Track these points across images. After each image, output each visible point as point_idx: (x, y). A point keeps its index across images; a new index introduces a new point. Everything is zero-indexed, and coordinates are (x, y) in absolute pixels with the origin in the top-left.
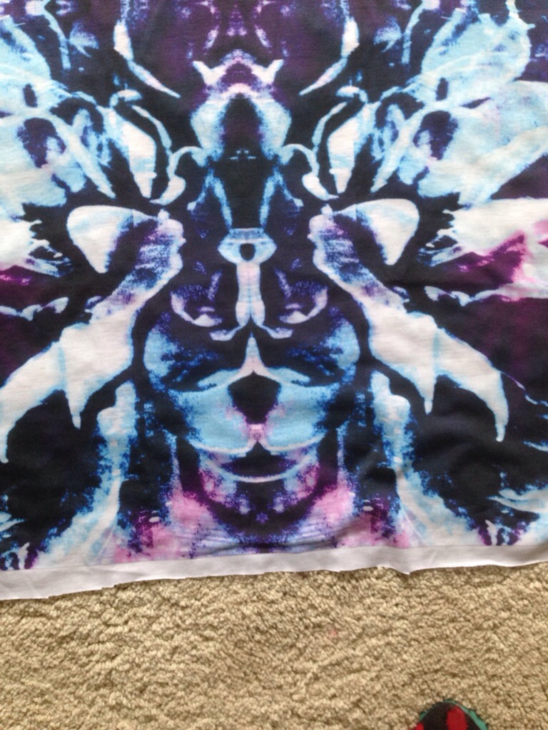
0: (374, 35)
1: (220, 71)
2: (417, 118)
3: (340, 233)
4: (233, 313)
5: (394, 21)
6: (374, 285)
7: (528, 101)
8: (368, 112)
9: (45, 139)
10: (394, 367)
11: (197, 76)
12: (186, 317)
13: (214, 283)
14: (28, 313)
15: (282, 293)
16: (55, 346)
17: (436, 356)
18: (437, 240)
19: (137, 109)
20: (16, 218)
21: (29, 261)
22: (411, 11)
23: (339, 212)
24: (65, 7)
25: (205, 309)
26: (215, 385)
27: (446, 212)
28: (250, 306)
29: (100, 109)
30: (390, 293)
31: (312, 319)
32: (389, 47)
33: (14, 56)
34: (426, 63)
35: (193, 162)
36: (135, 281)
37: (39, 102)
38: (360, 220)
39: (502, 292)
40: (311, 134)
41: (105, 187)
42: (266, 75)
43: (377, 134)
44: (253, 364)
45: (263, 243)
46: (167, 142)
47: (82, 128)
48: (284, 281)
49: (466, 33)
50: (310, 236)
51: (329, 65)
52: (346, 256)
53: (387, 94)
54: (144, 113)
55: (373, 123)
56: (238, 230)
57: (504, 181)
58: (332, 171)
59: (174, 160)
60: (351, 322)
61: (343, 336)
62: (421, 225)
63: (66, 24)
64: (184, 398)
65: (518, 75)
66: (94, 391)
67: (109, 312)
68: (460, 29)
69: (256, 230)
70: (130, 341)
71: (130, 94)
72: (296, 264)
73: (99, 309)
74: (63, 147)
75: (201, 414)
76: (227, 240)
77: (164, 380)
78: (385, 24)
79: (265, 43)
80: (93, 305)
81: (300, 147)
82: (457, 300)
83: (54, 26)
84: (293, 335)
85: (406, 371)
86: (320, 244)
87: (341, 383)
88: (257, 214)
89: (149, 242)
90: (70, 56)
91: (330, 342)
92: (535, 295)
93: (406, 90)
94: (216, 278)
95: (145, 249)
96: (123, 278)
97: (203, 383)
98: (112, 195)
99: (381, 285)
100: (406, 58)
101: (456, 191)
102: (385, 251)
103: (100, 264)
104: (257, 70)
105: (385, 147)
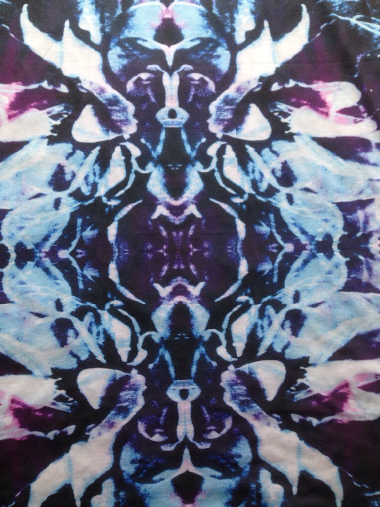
0: (257, 267)
1: (169, 289)
2: (283, 314)
3: (239, 381)
4: (175, 433)
5: (268, 259)
6: (260, 413)
7: (347, 303)
8: (254, 310)
9: (67, 330)
10: (274, 465)
11: (156, 292)
12: (146, 435)
13: (164, 414)
14: (51, 435)
15: (205, 419)
16: (66, 455)
17: (299, 458)
18: (297, 385)
19: (121, 311)
20: (47, 377)
21: (54, 404)
22: (278, 253)
23: (239, 369)
24: (81, 253)
25: (158, 430)
26: (163, 479)
27: (302, 368)
28: (185, 428)
29: (100, 311)
30: (270, 418)
31: (223, 436)
32: (265, 273)
33: (50, 282)
34: (286, 282)
35: (153, 340)
36: (116, 414)
37: (64, 309)
38: (251, 373)
39: (337, 417)
40: (221, 323)
41: (101, 357)
42: (195, 291)
43: (260, 322)
44: (187, 465)
45: (193, 389)
46: (137, 329)
47: (88, 323)
48: (206, 412)
49: (309, 265)
50: (221, 384)
51: (231, 284)
52: (243, 395)
53: (265, 299)
54: (125, 313)
55: (257, 316)
56: (178, 381)
57: (335, 350)
58: (234, 344)
59: (141, 339)
60: (247, 438)
61: (242, 446)
62: (287, 376)
63: (81, 263)
64: (144, 488)
65: (341, 288)
66: (89, 484)
67: (100, 434)
68: (306, 263)
69: (189, 380)
70: (112, 452)
71: (117, 303)
72: (213, 401)
73: (94, 432)
74: (77, 334)
75: (155, 498)
76: (172, 387)
77: (132, 477)
78: (263, 261)
79: (195, 273)
80: (90, 429)
81: (215, 331)
82: (310, 423)
83: (75, 264)
84: (211, 446)
85: (281, 468)
86: (227, 389)
87: (241, 477)
88: (190, 371)
89: (125, 389)
90: (83, 281)
91: (234, 451)
92: (357, 419)
93: (275, 297)
94: (165, 411)
95: (122, 394)
96: (109, 413)
97: (156, 478)
98: (104, 361)
99: (264, 414)
100: (275, 279)
101: (307, 355)
102: (266, 392)
103: (95, 404)
104: (190, 288)
105: (264, 330)
